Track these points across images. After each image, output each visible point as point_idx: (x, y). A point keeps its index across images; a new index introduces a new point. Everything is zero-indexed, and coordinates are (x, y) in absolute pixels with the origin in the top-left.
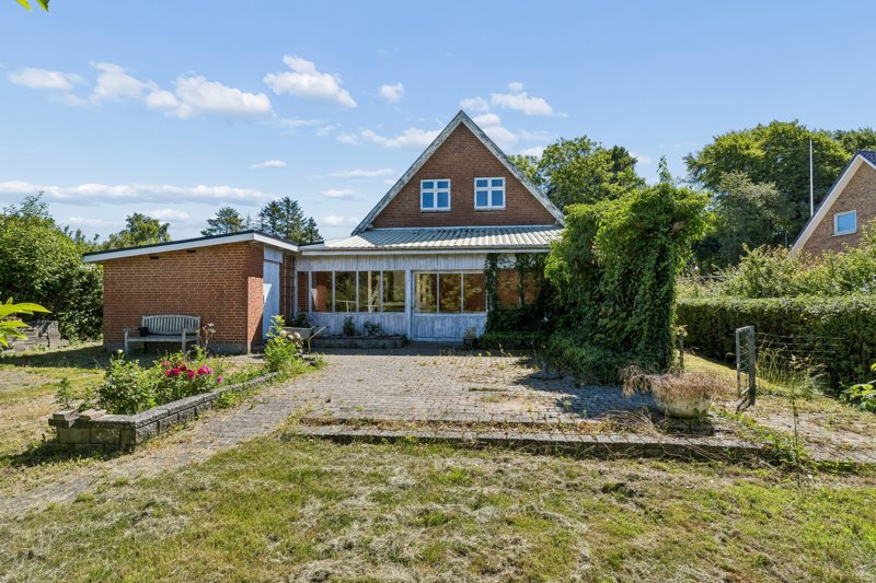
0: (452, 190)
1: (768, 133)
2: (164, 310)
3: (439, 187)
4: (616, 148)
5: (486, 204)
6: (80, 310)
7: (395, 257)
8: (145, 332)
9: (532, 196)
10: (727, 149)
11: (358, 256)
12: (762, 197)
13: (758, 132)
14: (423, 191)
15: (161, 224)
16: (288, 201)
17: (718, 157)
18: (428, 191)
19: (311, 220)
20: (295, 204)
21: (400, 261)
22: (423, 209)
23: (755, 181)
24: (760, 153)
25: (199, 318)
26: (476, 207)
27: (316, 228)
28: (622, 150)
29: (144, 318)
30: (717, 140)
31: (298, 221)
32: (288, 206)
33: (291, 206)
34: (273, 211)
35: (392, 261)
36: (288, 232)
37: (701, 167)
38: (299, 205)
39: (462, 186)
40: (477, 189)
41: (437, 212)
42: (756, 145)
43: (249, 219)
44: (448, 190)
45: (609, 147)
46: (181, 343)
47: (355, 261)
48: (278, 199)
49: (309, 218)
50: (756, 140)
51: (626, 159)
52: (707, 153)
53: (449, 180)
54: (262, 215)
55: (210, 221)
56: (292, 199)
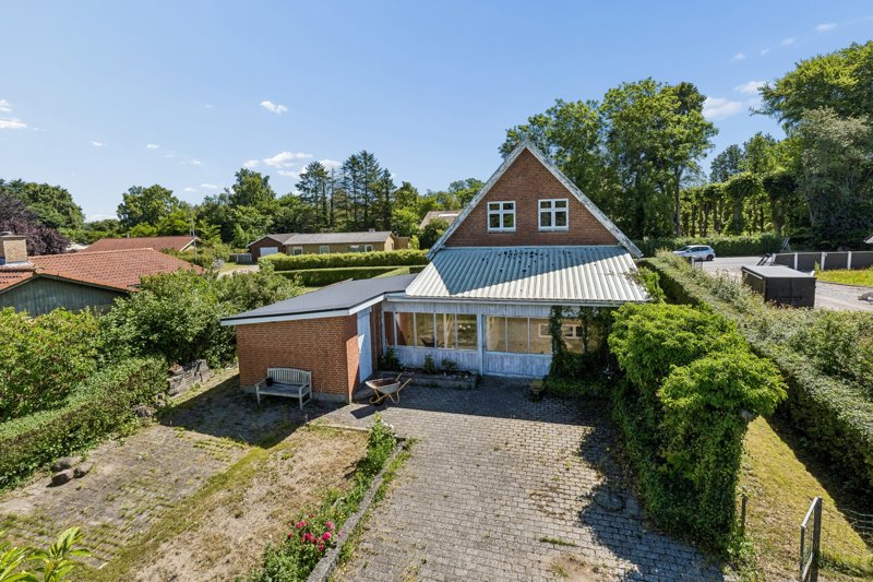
0: (517, 212)
1: (863, 55)
2: (283, 364)
3: (505, 208)
4: (683, 85)
5: (550, 225)
6: (219, 343)
8: (270, 382)
9: (595, 219)
10: (812, 78)
12: (850, 136)
13: (851, 54)
14: (490, 212)
15: (263, 177)
16: (365, 154)
18: (494, 212)
19: (386, 171)
20: (371, 157)
21: (472, 307)
22: (490, 229)
23: (843, 114)
24: (852, 82)
25: (310, 373)
26: (540, 228)
27: (390, 178)
28: (690, 86)
29: (269, 370)
30: (799, 67)
31: (374, 172)
32: (365, 158)
33: (368, 158)
34: (353, 163)
35: (465, 306)
36: (366, 183)
37: (779, 97)
38: (375, 157)
39: (527, 208)
40: (541, 210)
41: (503, 232)
42: (847, 72)
43: (333, 171)
44: (513, 212)
45: (675, 83)
46: (298, 399)
48: (357, 152)
49: (384, 169)
50: (848, 63)
51: (694, 96)
52: (787, 84)
53: (514, 202)
54: (344, 168)
55: (302, 175)
56: (369, 152)
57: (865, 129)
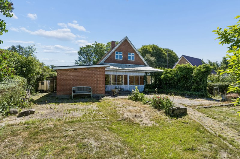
1: (152, 46)
2: (80, 85)
3: (120, 54)
5: (130, 59)
7: (126, 71)
8: (75, 91)
9: (140, 58)
10: (145, 49)
11: (116, 71)
17: (143, 50)
18: (117, 54)
21: (127, 73)
22: (116, 59)
23: (152, 57)
24: (151, 51)
25: (91, 87)
26: (128, 60)
29: (73, 87)
30: (143, 46)
35: (125, 73)
39: (125, 54)
40: (128, 55)
41: (119, 60)
44: (122, 55)
47: (116, 72)
50: (150, 48)
53: (122, 52)
57: (155, 59)
